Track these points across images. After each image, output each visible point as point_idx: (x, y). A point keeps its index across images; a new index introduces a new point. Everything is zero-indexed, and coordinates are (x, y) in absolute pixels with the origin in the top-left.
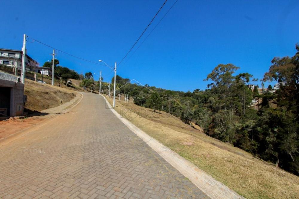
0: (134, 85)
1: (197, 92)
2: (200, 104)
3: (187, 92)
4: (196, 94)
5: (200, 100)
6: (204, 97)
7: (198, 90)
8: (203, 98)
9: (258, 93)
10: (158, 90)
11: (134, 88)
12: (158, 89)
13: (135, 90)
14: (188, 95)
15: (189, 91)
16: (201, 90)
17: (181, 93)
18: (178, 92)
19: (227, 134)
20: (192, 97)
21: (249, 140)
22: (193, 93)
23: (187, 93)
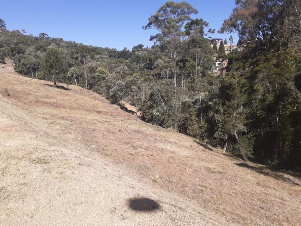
0: (16, 34)
1: (139, 51)
2: (143, 72)
3: (122, 50)
4: (137, 53)
5: (143, 65)
6: (149, 59)
7: (140, 46)
8: (147, 60)
9: (224, 52)
10: (67, 45)
11: (15, 41)
12: (67, 43)
13: (16, 44)
14: (124, 54)
15: (126, 48)
16: (145, 47)
17: (112, 52)
18: (107, 49)
19: (169, 116)
20: (129, 59)
21: (197, 121)
22: (133, 51)
23: (121, 52)
